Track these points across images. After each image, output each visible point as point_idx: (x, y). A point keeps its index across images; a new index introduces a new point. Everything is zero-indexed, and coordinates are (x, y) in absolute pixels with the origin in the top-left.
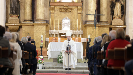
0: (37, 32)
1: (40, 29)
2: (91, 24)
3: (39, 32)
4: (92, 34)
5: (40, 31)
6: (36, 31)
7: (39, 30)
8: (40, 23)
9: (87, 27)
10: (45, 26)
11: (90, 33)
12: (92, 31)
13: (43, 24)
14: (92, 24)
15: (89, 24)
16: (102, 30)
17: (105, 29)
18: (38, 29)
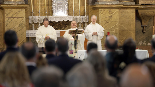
0: (10, 20)
1: (16, 14)
2: (107, 5)
3: (13, 20)
4: (109, 23)
5: (16, 19)
6: (7, 19)
7: (14, 16)
8: (14, 3)
9: (100, 10)
10: (24, 10)
11: (104, 21)
12: (109, 17)
13: (20, 6)
14: (109, 4)
15: (103, 4)
16: (124, 14)
17: (128, 12)
18: (11, 15)
